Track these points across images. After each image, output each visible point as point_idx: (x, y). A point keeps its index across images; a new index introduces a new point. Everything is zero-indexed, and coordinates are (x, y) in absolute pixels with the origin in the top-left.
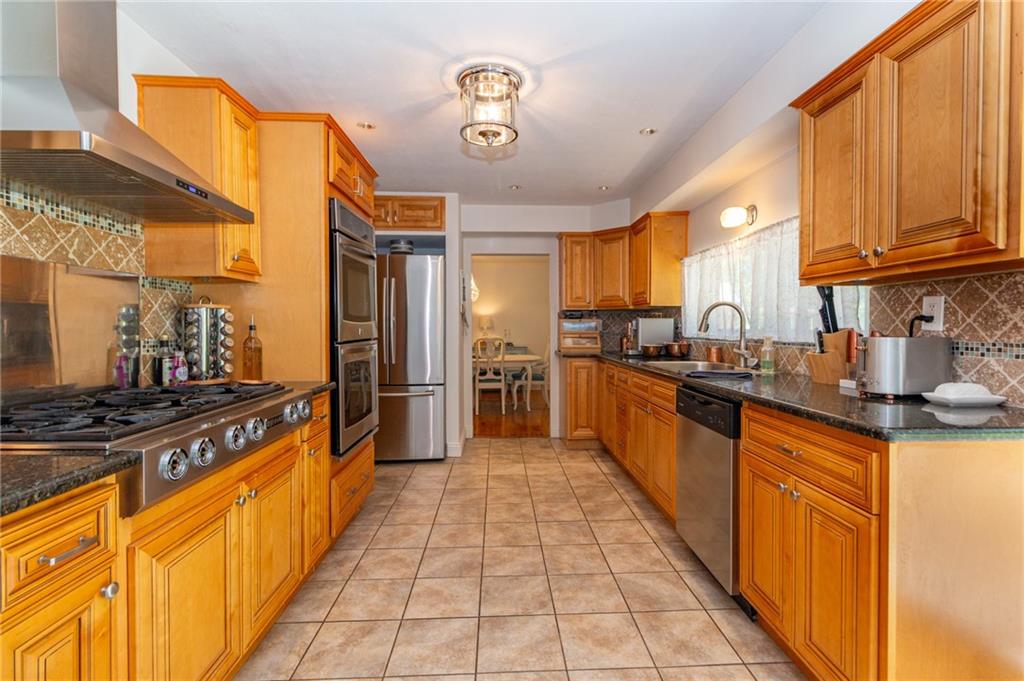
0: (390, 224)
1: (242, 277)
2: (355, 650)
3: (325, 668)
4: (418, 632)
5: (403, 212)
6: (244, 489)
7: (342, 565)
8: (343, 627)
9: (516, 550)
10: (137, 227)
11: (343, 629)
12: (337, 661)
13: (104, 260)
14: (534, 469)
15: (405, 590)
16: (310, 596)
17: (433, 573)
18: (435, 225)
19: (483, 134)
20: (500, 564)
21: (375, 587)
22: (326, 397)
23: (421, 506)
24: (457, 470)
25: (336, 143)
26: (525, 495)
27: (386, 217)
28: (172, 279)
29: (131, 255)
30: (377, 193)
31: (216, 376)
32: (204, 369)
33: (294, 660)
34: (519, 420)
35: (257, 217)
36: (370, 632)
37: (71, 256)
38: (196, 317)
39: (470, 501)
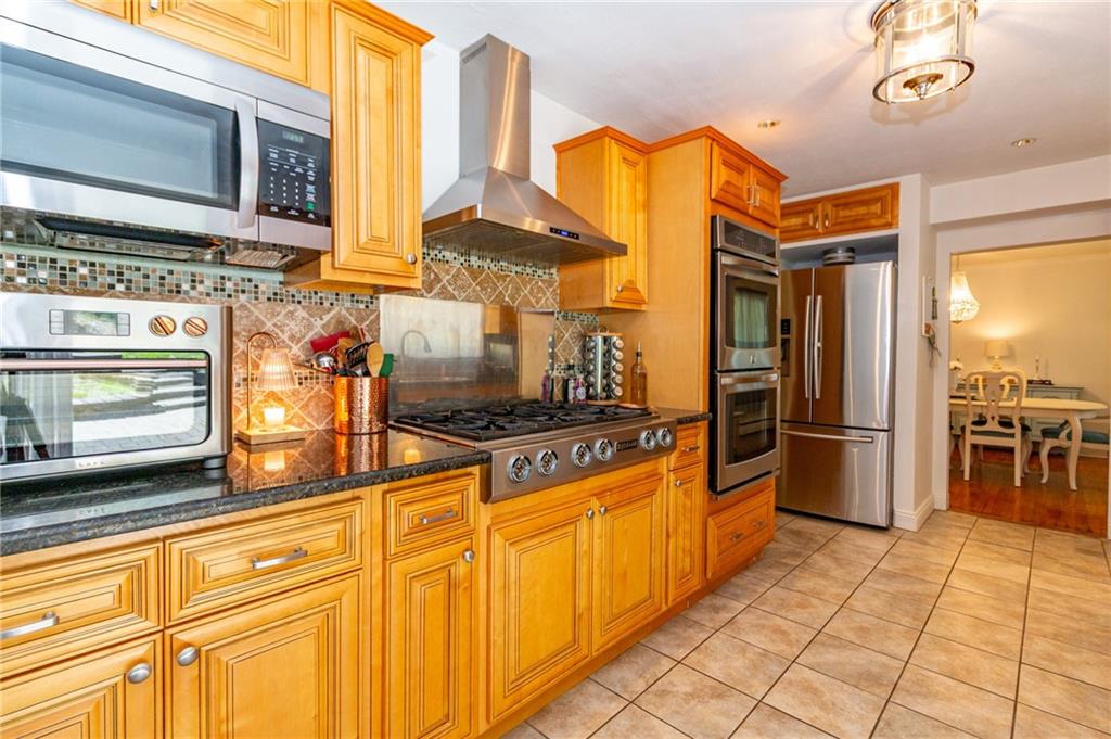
0: (821, 230)
1: (628, 307)
2: (699, 707)
3: (665, 709)
4: (774, 725)
5: (837, 213)
6: (595, 503)
7: (717, 613)
8: (696, 677)
9: (963, 689)
10: (554, 271)
11: (694, 679)
12: (677, 709)
13: (529, 300)
14: (1047, 580)
15: (777, 670)
16: (676, 630)
17: (818, 664)
18: (883, 221)
19: (910, 84)
20: (925, 696)
21: (743, 651)
22: (703, 427)
23: (832, 578)
24: (903, 548)
25: (721, 154)
26: (1014, 615)
27: (815, 224)
28: (580, 312)
29: (548, 294)
30: (783, 201)
31: (609, 397)
32: (599, 391)
33: (640, 686)
34: (1049, 501)
35: (630, 250)
36: (720, 696)
37: (507, 299)
38: (593, 344)
39: (909, 594)
